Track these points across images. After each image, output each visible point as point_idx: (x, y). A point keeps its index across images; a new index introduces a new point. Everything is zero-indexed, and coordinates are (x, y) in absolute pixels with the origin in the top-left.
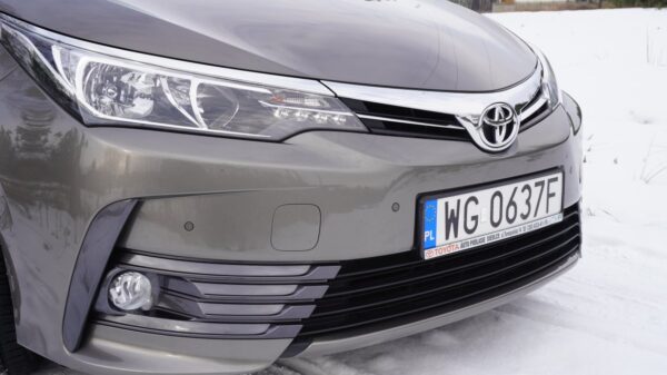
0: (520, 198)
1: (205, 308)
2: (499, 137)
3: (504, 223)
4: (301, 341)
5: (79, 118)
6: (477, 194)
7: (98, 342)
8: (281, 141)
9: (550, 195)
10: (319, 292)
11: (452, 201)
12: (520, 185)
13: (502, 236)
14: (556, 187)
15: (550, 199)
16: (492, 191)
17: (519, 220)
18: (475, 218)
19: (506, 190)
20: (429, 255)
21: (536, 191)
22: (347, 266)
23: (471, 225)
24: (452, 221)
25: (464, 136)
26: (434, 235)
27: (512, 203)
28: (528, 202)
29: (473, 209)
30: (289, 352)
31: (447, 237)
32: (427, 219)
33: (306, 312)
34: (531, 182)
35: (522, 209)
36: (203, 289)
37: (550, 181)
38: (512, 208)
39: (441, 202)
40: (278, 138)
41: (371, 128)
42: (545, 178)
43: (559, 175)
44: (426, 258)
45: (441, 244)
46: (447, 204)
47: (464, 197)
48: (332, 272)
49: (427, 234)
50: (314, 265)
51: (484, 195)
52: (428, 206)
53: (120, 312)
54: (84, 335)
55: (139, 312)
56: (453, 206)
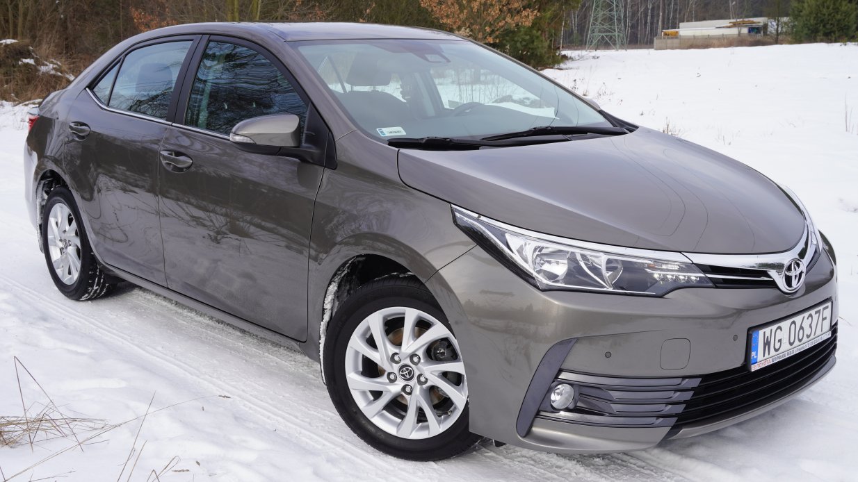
0: (806, 325)
1: (616, 408)
2: (794, 283)
3: (797, 343)
4: (675, 428)
5: (535, 286)
6: (782, 324)
8: (661, 297)
9: (824, 319)
10: (688, 396)
11: (767, 330)
12: (806, 314)
13: (796, 352)
14: (827, 313)
15: (824, 322)
16: (790, 321)
17: (805, 339)
18: (780, 341)
19: (798, 319)
20: (754, 368)
21: (815, 317)
22: (705, 377)
23: (777, 346)
24: (767, 344)
25: (772, 284)
26: (757, 355)
27: (801, 328)
28: (811, 326)
29: (779, 335)
30: (670, 434)
31: (764, 356)
32: (753, 345)
33: (680, 409)
34: (813, 312)
35: (807, 331)
36: (616, 395)
37: (824, 309)
38: (801, 331)
39: (761, 332)
40: (660, 293)
41: (717, 284)
42: (821, 308)
43: (829, 304)
44: (752, 371)
45: (762, 359)
46: (764, 333)
47: (774, 327)
48: (696, 383)
49: (753, 354)
50: (684, 378)
51: (785, 324)
52: (754, 335)
53: (556, 410)
54: (531, 426)
55: (567, 410)
56: (768, 334)
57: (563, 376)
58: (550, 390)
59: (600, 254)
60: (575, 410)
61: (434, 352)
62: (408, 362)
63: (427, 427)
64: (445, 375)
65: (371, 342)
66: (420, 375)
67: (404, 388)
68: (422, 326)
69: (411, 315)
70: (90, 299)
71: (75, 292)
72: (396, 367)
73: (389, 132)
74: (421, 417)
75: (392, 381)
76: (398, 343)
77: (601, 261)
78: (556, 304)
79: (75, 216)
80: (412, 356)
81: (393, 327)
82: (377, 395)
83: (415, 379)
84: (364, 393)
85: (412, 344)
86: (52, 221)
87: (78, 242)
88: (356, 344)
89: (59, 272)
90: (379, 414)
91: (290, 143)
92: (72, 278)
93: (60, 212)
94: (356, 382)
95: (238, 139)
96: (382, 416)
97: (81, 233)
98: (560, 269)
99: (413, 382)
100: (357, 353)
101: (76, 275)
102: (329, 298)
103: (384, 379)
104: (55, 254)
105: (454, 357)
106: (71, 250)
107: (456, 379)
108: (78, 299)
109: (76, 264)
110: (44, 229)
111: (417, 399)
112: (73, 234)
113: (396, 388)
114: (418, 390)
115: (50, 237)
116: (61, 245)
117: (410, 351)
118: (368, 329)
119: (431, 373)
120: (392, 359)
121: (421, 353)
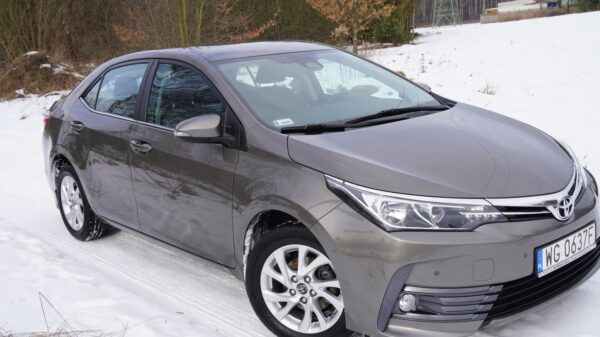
0: (577, 241)
1: (444, 309)
2: (566, 213)
3: (571, 254)
4: (487, 321)
5: (384, 229)
6: (559, 243)
7: (391, 326)
8: (471, 231)
9: (590, 235)
10: (494, 298)
11: (548, 248)
12: (577, 234)
13: (571, 261)
14: (592, 231)
15: (590, 237)
16: (565, 240)
17: (577, 251)
18: (558, 254)
19: (571, 238)
20: (540, 275)
21: (583, 235)
22: (506, 285)
23: (557, 258)
24: (549, 257)
25: (550, 216)
26: (542, 266)
27: (574, 244)
28: (580, 242)
29: (558, 250)
30: (484, 325)
31: (547, 266)
32: (539, 259)
33: (489, 307)
34: (581, 232)
35: (578, 245)
36: (443, 300)
37: (590, 228)
38: (574, 246)
39: (544, 250)
40: (470, 228)
41: (510, 219)
42: (587, 228)
43: (593, 225)
44: (539, 277)
45: (546, 268)
46: (546, 250)
47: (553, 246)
48: (499, 289)
49: (539, 266)
50: (491, 285)
51: (561, 243)
52: (539, 253)
53: (403, 312)
54: (387, 324)
55: (412, 312)
56: (549, 251)
57: (407, 289)
58: (398, 299)
59: (428, 203)
60: (417, 311)
61: (319, 274)
62: (302, 281)
63: (318, 325)
64: (328, 290)
65: (277, 269)
66: (311, 291)
67: (301, 299)
68: (311, 257)
69: (303, 250)
70: (92, 239)
71: (82, 235)
72: (295, 286)
73: (282, 123)
74: (314, 318)
75: (293, 295)
76: (295, 269)
77: (429, 208)
78: (399, 240)
79: (78, 185)
80: (305, 278)
81: (292, 258)
82: (284, 304)
83: (308, 294)
84: (274, 303)
85: (305, 269)
86: (63, 188)
87: (80, 201)
88: (267, 271)
89: (70, 222)
90: (286, 317)
91: (215, 134)
92: (79, 226)
93: (68, 182)
94: (269, 296)
95: (179, 134)
96: (288, 319)
97: (82, 195)
98: (401, 215)
99: (307, 295)
100: (268, 277)
101: (81, 224)
102: (248, 239)
103: (287, 294)
104: (67, 210)
105: (334, 277)
106: (77, 207)
107: (336, 292)
108: (84, 240)
109: (81, 217)
110: (58, 193)
111: (310, 306)
112: (78, 196)
113: (295, 300)
114: (310, 300)
115: (63, 198)
116: (70, 204)
117: (304, 274)
118: (274, 260)
119: (319, 288)
120: (292, 280)
121: (311, 275)
